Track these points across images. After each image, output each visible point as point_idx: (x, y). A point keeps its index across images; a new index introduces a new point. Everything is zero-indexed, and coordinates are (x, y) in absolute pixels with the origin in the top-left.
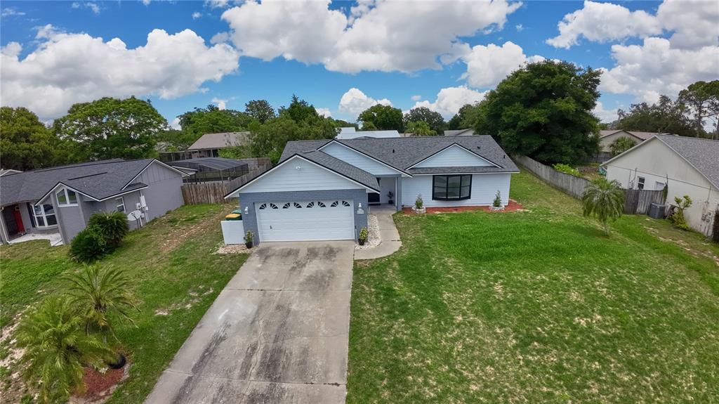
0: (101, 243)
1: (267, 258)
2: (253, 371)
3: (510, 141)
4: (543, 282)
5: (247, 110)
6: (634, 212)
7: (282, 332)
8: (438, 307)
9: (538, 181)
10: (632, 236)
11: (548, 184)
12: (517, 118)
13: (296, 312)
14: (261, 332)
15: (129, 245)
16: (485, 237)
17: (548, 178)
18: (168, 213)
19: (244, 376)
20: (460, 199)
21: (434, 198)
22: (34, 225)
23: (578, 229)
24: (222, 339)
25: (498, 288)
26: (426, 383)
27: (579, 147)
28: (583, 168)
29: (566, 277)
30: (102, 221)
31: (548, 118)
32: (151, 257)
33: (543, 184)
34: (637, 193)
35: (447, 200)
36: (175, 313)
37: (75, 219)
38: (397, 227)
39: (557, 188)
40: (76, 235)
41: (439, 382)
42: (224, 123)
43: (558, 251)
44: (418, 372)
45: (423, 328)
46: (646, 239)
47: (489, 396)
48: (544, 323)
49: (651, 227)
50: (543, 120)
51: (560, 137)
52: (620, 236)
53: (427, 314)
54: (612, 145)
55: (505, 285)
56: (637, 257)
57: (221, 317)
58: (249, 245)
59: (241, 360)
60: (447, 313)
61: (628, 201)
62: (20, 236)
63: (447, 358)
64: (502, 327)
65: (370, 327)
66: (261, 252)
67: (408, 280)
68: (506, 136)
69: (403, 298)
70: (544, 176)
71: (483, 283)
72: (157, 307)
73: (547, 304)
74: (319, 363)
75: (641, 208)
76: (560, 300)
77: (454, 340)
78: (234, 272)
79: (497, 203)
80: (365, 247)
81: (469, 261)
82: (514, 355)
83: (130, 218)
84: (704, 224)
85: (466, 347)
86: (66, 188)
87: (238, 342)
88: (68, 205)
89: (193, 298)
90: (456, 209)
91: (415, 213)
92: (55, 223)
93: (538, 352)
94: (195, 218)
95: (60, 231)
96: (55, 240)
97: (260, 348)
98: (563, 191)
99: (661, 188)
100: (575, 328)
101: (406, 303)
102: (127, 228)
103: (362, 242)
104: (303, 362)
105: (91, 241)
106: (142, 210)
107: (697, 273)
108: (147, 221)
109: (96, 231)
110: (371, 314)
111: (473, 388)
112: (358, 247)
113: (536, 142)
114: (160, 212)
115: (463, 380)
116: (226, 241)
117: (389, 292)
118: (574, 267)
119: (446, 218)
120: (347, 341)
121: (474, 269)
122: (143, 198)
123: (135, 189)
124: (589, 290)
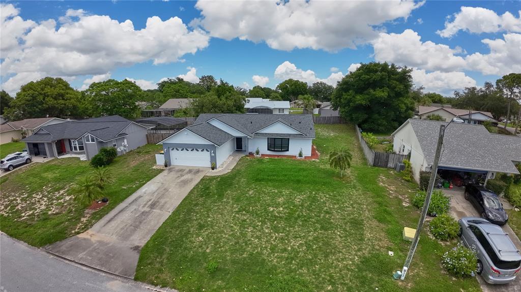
0: (104, 160)
1: (171, 171)
2: (147, 206)
5: (200, 82)
6: (386, 166)
7: (161, 197)
13: (170, 191)
14: (155, 196)
15: (116, 162)
18: (138, 148)
19: (143, 207)
20: (281, 151)
21: (268, 150)
22: (71, 150)
24: (142, 197)
26: (196, 216)
29: (287, 192)
30: (105, 151)
32: (125, 168)
34: (391, 156)
35: (274, 151)
36: (128, 188)
37: (93, 149)
38: (237, 163)
40: (93, 156)
41: (200, 216)
42: (182, 92)
43: (298, 181)
44: (196, 212)
46: (368, 183)
49: (385, 177)
52: (352, 179)
57: (144, 190)
58: (166, 166)
59: (145, 203)
60: (223, 198)
61: (382, 160)
62: (64, 154)
65: (191, 198)
66: (169, 169)
69: (211, 191)
72: (123, 186)
74: (168, 206)
75: (391, 165)
78: (155, 176)
79: (300, 155)
80: (215, 170)
81: (252, 181)
82: (232, 214)
83: (118, 150)
86: (89, 135)
87: (146, 198)
88: (91, 142)
89: (137, 184)
90: (278, 156)
91: (254, 157)
92: (83, 149)
94: (149, 151)
95: (86, 153)
96: (83, 158)
97: (152, 200)
99: (408, 153)
102: (116, 154)
103: (213, 169)
104: (163, 205)
105: (100, 159)
106: (125, 146)
107: (379, 204)
108: (127, 151)
109: (103, 155)
112: (211, 170)
114: (134, 147)
116: (158, 164)
117: (207, 188)
122: (125, 140)
123: (122, 136)
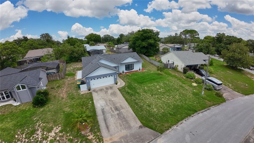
1: (96, 92)
2: (114, 111)
3: (138, 51)
4: (152, 85)
5: (41, 38)
6: (167, 68)
7: (114, 104)
8: (138, 93)
9: (146, 61)
10: (167, 74)
11: (149, 62)
12: (140, 45)
13: (114, 100)
14: (110, 105)
16: (140, 78)
17: (148, 60)
20: (131, 69)
21: (126, 70)
23: (156, 74)
25: (146, 88)
26: (141, 104)
27: (155, 51)
28: (156, 56)
29: (156, 84)
31: (147, 45)
33: (147, 62)
34: (168, 64)
35: (129, 70)
38: (121, 79)
39: (150, 63)
41: (143, 103)
43: (154, 79)
44: (139, 103)
45: (137, 97)
46: (170, 74)
47: (150, 103)
48: (154, 92)
49: (171, 71)
50: (146, 45)
51: (150, 49)
52: (164, 74)
53: (136, 95)
54: (162, 49)
55: (147, 87)
56: (168, 78)
57: (99, 106)
58: (89, 90)
60: (140, 94)
61: (166, 66)
63: (142, 100)
64: (148, 94)
65: (129, 99)
66: (94, 91)
67: (130, 90)
68: (137, 49)
69: (132, 93)
70: (147, 60)
71: (143, 87)
73: (154, 89)
74: (124, 106)
75: (169, 67)
76: (156, 88)
77: (142, 97)
78: (92, 97)
79: (140, 70)
81: (139, 84)
82: (151, 97)
84: (181, 70)
85: (144, 98)
86: (20, 84)
87: (107, 108)
91: (123, 75)
93: (154, 96)
98: (152, 64)
99: (173, 63)
100: (159, 92)
101: (132, 94)
103: (116, 84)
104: (122, 107)
106: (42, 87)
107: (179, 80)
110: (127, 97)
111: (147, 102)
113: (145, 51)
115: (146, 102)
117: (128, 92)
118: (157, 82)
119: (130, 75)
120: (126, 102)
121: (141, 85)
124: (160, 86)
